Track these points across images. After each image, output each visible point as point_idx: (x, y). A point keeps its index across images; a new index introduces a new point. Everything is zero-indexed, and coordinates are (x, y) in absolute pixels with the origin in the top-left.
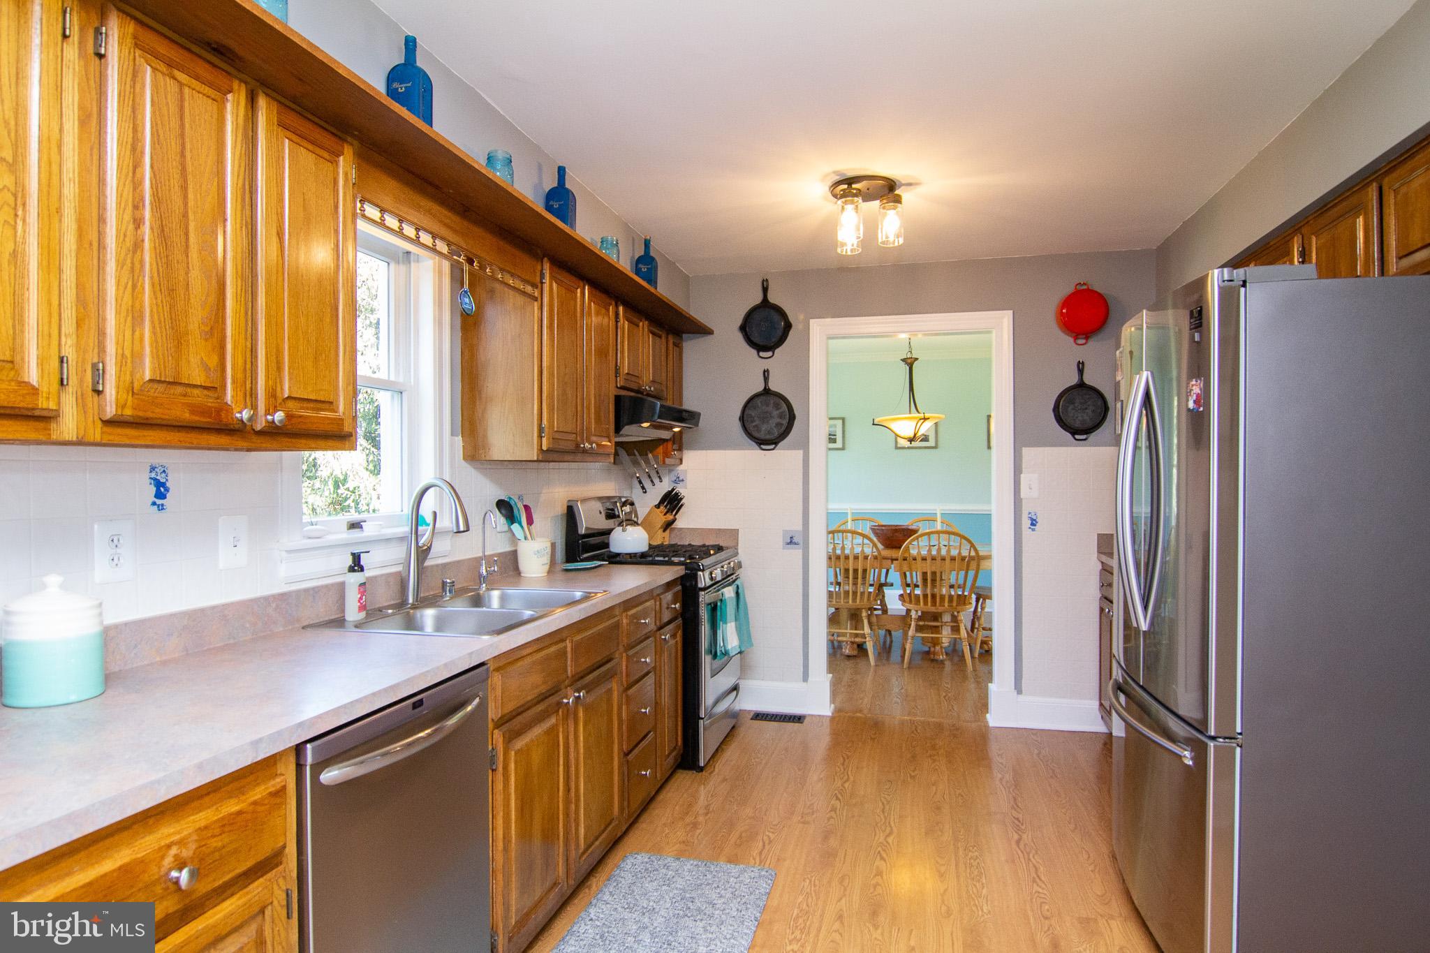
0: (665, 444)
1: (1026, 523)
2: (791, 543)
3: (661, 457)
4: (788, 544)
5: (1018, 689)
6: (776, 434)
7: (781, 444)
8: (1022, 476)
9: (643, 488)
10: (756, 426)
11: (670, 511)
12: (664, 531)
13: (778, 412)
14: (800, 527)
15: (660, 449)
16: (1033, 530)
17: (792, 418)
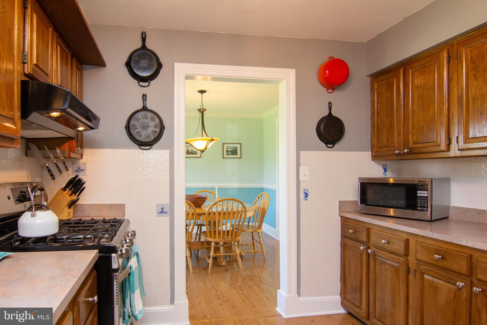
0: (71, 141)
1: (302, 195)
2: (162, 212)
3: (67, 151)
4: (160, 213)
5: (299, 294)
6: (152, 138)
7: (155, 146)
8: (300, 168)
9: (52, 175)
10: (138, 132)
11: (74, 193)
12: (69, 208)
13: (153, 123)
14: (168, 202)
15: (66, 145)
16: (306, 200)
17: (162, 128)
